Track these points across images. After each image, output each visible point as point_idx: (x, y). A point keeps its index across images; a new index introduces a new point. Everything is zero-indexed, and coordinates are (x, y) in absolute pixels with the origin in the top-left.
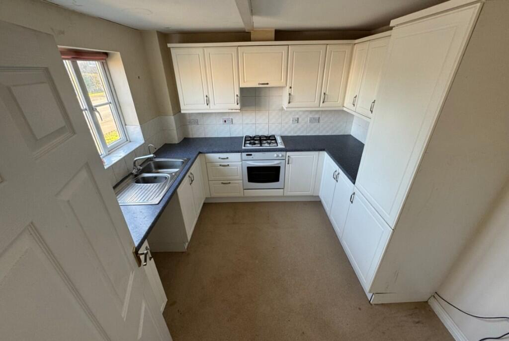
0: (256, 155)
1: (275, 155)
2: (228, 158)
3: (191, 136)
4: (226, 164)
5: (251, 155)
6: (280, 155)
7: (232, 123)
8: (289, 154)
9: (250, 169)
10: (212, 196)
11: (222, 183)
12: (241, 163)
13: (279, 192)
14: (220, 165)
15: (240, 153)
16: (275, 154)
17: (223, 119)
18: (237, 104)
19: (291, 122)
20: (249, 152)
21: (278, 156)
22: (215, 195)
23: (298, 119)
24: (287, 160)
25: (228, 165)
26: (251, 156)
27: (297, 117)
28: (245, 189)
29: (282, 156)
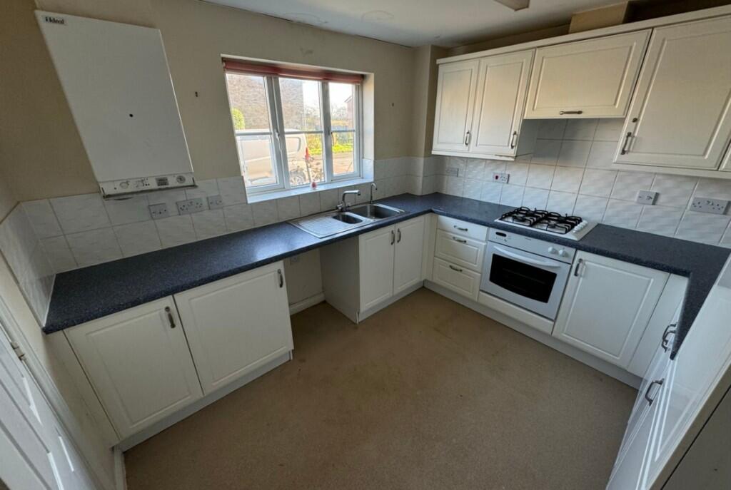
0: (513, 238)
1: (550, 249)
2: (466, 230)
4: (463, 238)
5: (504, 235)
6: (561, 252)
7: (508, 182)
8: (581, 254)
9: (499, 262)
10: (434, 281)
11: (451, 267)
12: (484, 244)
13: (545, 325)
14: (454, 238)
15: (486, 228)
16: (550, 247)
17: (494, 173)
18: (512, 147)
19: (636, 200)
20: (503, 230)
21: (555, 252)
22: (436, 280)
23: (657, 195)
24: (575, 266)
25: (465, 242)
26: (504, 238)
27: (655, 191)
28: (483, 291)
29: (566, 255)
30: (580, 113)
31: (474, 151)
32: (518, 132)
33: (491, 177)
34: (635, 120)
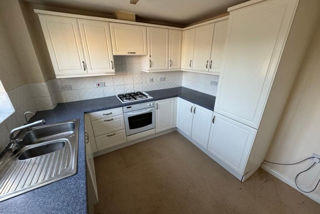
0: (134, 107)
1: (148, 105)
2: (111, 113)
3: (65, 102)
4: (111, 118)
5: (131, 107)
6: (152, 104)
7: (105, 86)
8: (157, 102)
9: (130, 119)
10: (99, 150)
11: (108, 136)
12: (123, 115)
13: (152, 132)
14: (105, 121)
15: (122, 108)
17: (96, 83)
18: (113, 69)
19: (149, 82)
20: (129, 105)
21: (150, 105)
22: (101, 148)
23: (153, 79)
24: (156, 106)
25: (112, 119)
26: (131, 108)
28: (127, 136)
29: (153, 104)
30: (135, 53)
31: (91, 72)
32: (113, 61)
33: (95, 85)
34: (150, 56)
